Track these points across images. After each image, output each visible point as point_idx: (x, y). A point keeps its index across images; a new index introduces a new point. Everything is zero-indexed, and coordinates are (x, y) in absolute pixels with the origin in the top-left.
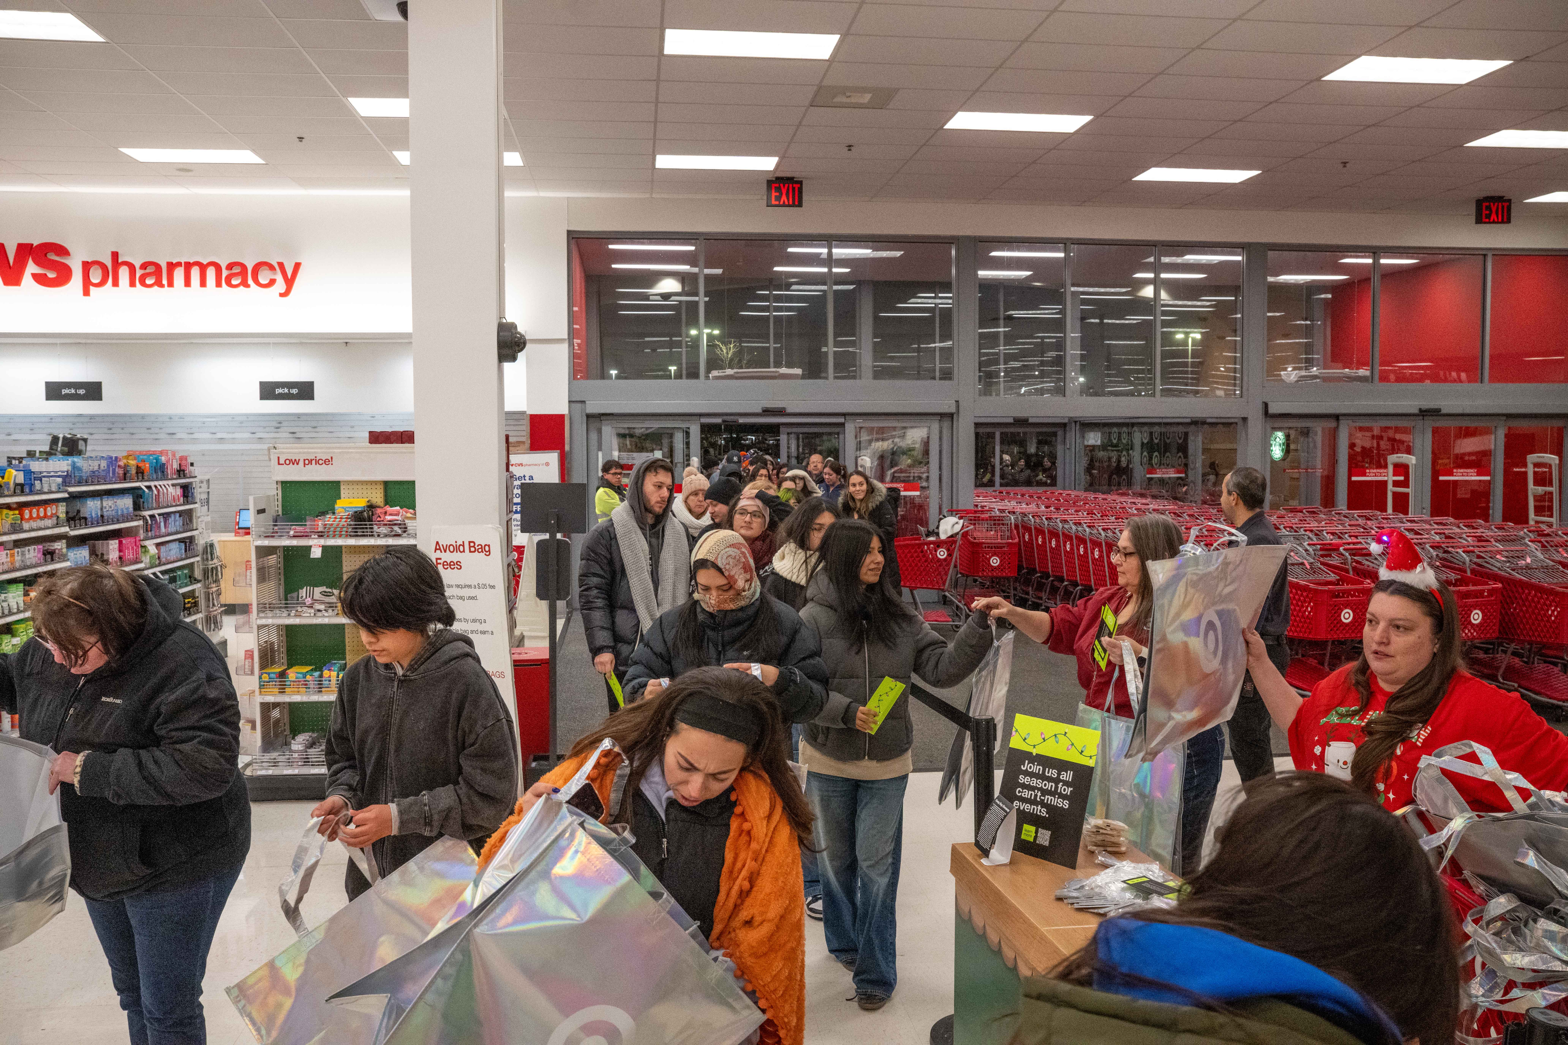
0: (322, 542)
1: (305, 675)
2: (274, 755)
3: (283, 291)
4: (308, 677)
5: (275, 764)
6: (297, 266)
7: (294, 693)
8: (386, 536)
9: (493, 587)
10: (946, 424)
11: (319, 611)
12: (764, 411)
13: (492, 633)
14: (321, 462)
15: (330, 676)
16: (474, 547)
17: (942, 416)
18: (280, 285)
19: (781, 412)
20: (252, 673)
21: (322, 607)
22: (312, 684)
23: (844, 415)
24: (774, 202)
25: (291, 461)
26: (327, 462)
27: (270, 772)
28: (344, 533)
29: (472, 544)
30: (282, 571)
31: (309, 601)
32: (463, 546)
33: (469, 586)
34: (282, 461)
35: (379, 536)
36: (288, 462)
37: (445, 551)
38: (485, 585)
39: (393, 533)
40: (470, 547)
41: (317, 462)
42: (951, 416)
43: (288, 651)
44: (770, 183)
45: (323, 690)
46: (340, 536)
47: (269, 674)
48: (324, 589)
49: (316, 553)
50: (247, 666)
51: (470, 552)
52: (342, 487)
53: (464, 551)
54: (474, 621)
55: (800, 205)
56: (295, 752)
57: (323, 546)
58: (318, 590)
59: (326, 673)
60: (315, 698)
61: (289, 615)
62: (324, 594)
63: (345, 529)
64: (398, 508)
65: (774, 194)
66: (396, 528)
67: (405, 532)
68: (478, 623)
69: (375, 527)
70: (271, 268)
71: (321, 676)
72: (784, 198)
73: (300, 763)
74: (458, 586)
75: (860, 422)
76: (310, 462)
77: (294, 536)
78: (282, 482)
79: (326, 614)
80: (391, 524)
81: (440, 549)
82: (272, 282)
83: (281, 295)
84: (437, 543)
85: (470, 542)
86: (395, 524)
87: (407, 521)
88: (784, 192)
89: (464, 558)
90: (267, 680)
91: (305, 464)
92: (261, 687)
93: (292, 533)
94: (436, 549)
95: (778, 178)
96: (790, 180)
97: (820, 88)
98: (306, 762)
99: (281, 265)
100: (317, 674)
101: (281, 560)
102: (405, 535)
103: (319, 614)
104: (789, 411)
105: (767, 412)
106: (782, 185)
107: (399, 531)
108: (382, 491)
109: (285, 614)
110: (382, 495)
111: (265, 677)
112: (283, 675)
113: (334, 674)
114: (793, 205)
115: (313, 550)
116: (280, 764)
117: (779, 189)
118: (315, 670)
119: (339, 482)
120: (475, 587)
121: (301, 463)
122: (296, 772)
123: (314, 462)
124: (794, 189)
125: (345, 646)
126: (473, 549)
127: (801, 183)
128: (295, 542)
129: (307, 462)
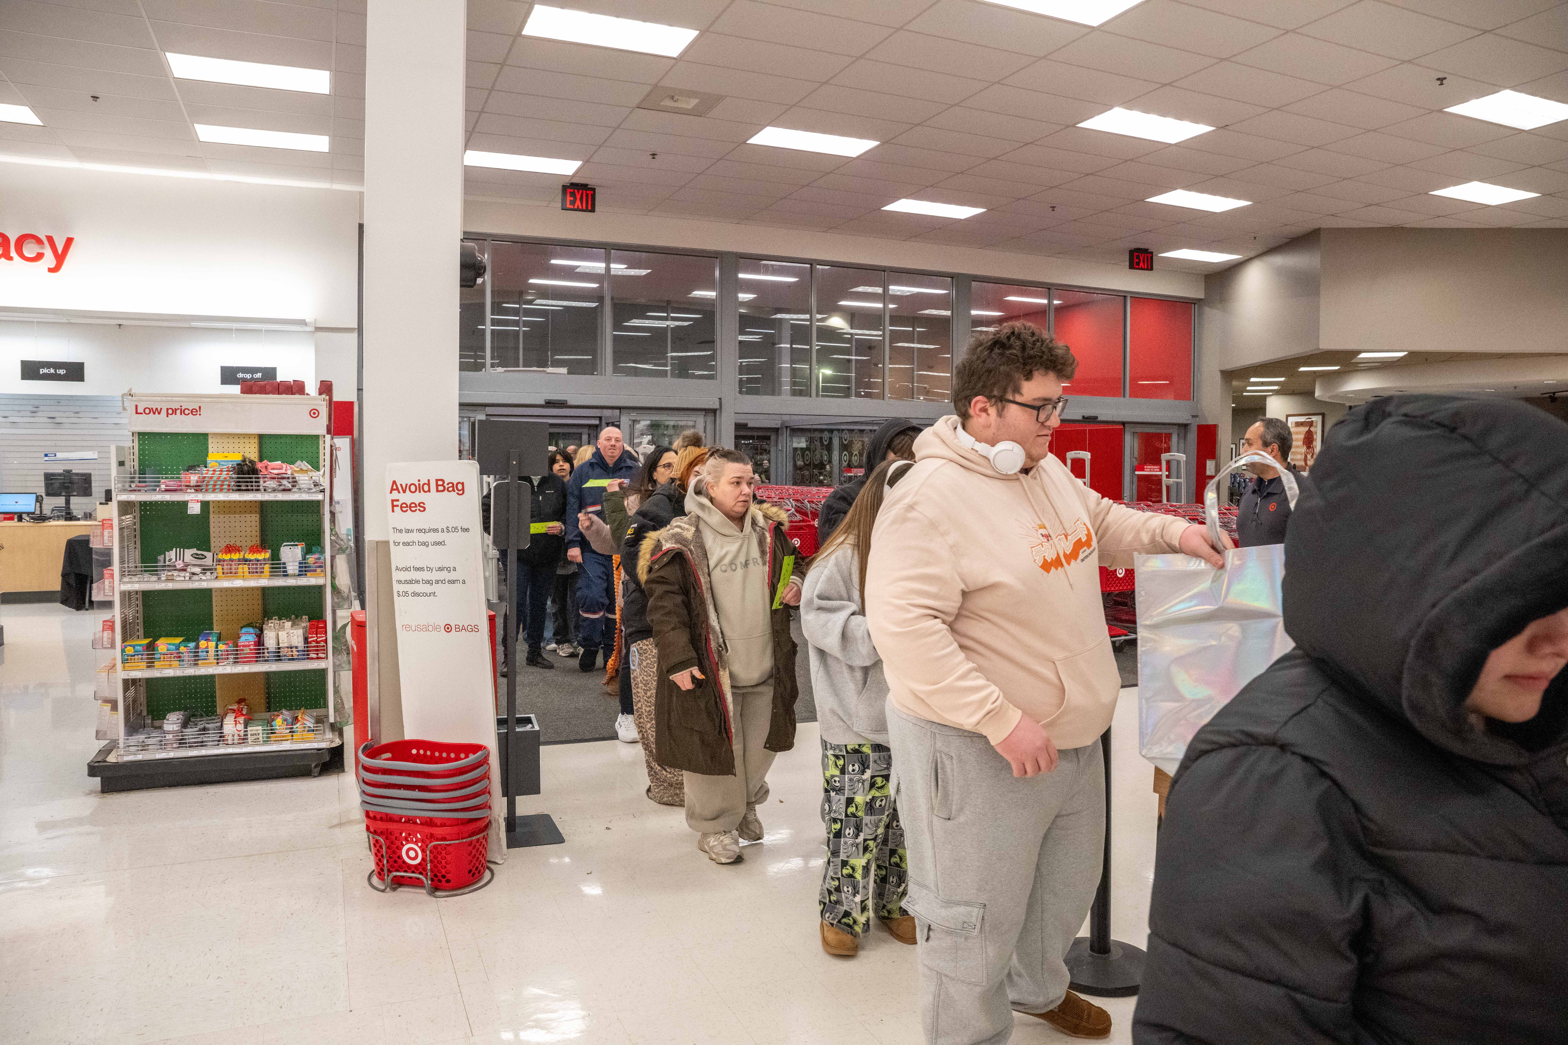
0: (201, 497)
1: (178, 648)
2: (141, 737)
3: (52, 266)
4: (182, 649)
5: (144, 747)
6: (69, 241)
7: (163, 668)
8: (274, 490)
9: (467, 530)
10: (710, 419)
11: (194, 574)
12: (547, 403)
13: (464, 582)
14: (187, 412)
15: (207, 647)
16: (442, 486)
17: (707, 411)
18: (49, 259)
19: (562, 404)
20: (113, 646)
21: (197, 570)
22: (186, 657)
23: (620, 408)
24: (568, 206)
25: (151, 410)
26: (194, 412)
27: (140, 757)
28: (225, 487)
29: (440, 483)
30: (138, 533)
31: (180, 564)
32: (429, 484)
33: (436, 530)
34: (140, 410)
35: (265, 490)
36: (147, 411)
37: (404, 492)
38: (456, 528)
39: (282, 487)
40: (437, 485)
41: (183, 412)
42: (714, 411)
43: (144, 622)
44: (565, 188)
45: (200, 662)
46: (221, 490)
47: (134, 646)
48: (194, 551)
49: (195, 509)
50: (105, 639)
51: (438, 491)
52: (210, 440)
53: (429, 491)
54: (440, 569)
55: (593, 210)
56: (169, 733)
57: (201, 502)
58: (189, 553)
59: (203, 644)
60: (191, 672)
61: (159, 579)
62: (196, 556)
63: (226, 483)
64: (279, 462)
65: (569, 198)
66: (285, 482)
67: (293, 486)
68: (445, 572)
69: (261, 481)
70: (39, 241)
71: (197, 647)
72: (578, 202)
73: (175, 746)
74: (420, 531)
75: (634, 415)
76: (174, 411)
77: (166, 490)
78: (140, 434)
79: (204, 578)
80: (280, 478)
81: (397, 489)
82: (39, 256)
83: (51, 270)
84: (394, 482)
85: (437, 480)
86: (284, 478)
87: (296, 475)
88: (578, 197)
89: (431, 499)
90: (132, 653)
91: (168, 414)
92: (124, 661)
93: (163, 487)
94: (392, 490)
95: (572, 184)
96: (584, 187)
97: (655, 86)
98: (182, 743)
99: (50, 239)
100: (192, 645)
101: (138, 520)
102: (295, 490)
103: (195, 578)
104: (570, 403)
105: (549, 404)
106: (576, 191)
107: (289, 486)
108: (256, 445)
109: (154, 578)
110: (256, 450)
111: (130, 650)
112: (151, 647)
113: (212, 644)
114: (586, 210)
115: (190, 505)
116: (150, 747)
117: (573, 194)
118: (188, 640)
119: (205, 436)
120: (443, 531)
121: (164, 412)
122: (172, 755)
123: (178, 412)
124: (587, 195)
125: (212, 615)
126: (441, 488)
127: (594, 190)
128: (168, 497)
129: (170, 411)
